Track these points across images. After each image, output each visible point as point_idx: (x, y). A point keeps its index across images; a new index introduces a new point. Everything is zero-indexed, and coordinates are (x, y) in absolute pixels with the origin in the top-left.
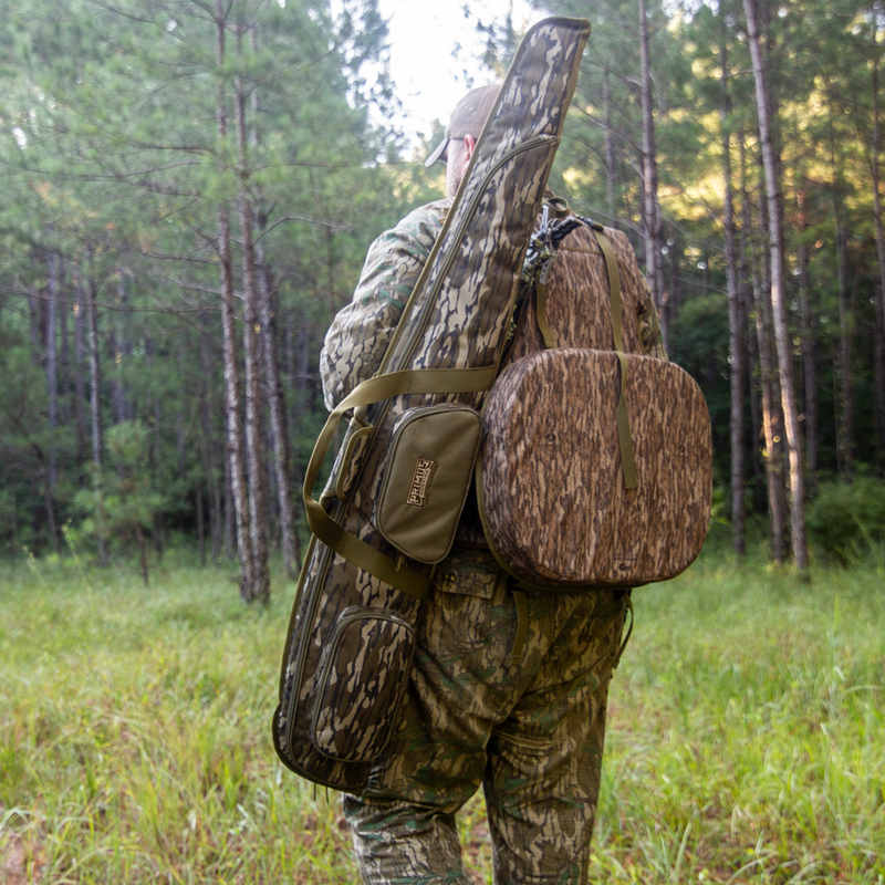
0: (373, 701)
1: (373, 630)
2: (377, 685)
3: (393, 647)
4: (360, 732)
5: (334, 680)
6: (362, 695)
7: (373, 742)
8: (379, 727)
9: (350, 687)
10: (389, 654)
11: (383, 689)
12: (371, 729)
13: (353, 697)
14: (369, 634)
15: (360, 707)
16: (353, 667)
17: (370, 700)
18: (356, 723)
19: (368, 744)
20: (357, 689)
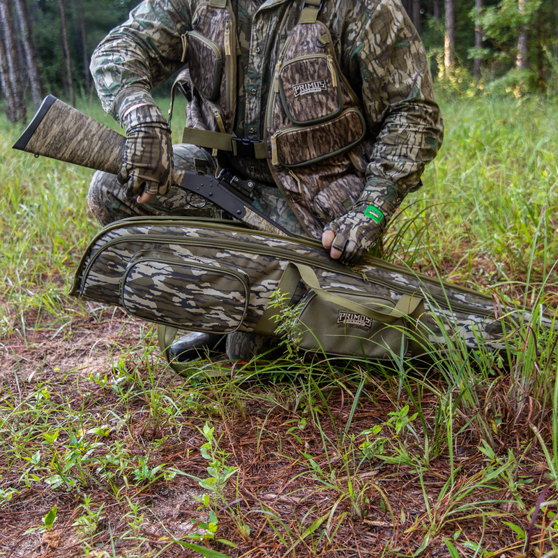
0: (179, 305)
1: (237, 300)
2: (192, 307)
3: (223, 317)
4: (151, 297)
5: (196, 273)
6: (184, 296)
7: (140, 307)
8: (154, 311)
9: (190, 286)
10: (218, 314)
11: (188, 312)
12: (153, 305)
13: (181, 289)
14: (234, 298)
15: (174, 295)
16: (207, 287)
17: (180, 302)
18: (159, 293)
19: (139, 304)
20: (189, 292)
